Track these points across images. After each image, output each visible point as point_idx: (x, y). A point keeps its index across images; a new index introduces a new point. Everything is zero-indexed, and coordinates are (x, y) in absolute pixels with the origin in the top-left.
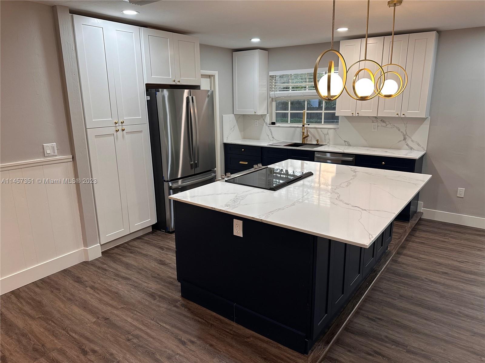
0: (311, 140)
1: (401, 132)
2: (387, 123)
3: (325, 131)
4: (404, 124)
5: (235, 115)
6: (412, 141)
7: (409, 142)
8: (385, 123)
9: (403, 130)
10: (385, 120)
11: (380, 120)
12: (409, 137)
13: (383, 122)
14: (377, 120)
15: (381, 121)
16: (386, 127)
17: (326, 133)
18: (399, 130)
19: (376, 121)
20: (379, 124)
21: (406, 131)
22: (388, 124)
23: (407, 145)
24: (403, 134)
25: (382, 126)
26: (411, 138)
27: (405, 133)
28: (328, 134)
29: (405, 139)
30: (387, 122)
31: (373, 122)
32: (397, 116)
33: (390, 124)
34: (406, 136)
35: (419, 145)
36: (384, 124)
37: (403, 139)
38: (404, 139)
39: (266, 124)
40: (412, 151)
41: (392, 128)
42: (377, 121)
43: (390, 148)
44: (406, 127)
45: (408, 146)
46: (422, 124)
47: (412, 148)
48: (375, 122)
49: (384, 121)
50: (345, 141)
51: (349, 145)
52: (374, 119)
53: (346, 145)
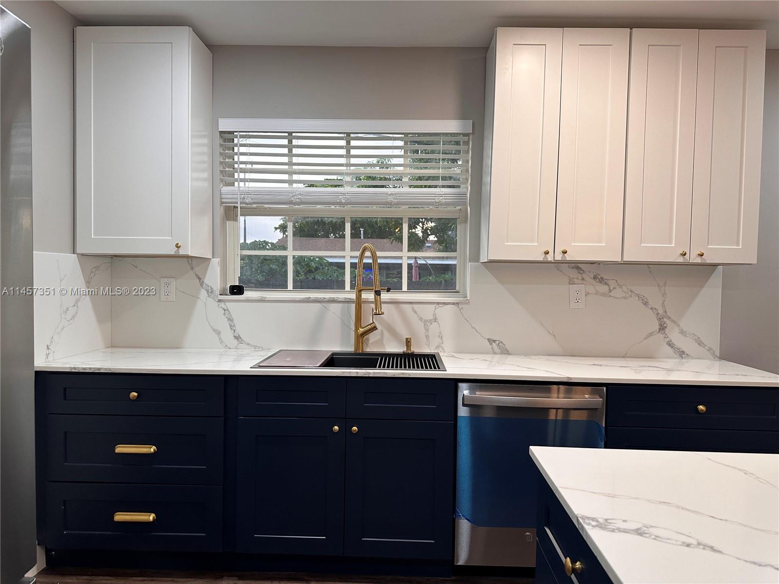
0: (380, 342)
1: (651, 308)
2: (612, 284)
3: (427, 312)
4: (658, 285)
5: (84, 257)
6: (682, 332)
7: (675, 336)
8: (606, 284)
9: (655, 302)
10: (605, 278)
11: (592, 277)
12: (673, 321)
13: (600, 282)
14: (584, 276)
15: (595, 278)
16: (610, 296)
17: (431, 317)
18: (646, 304)
19: (580, 278)
20: (591, 289)
21: (663, 306)
22: (614, 288)
23: (670, 344)
24: (658, 314)
25: (597, 293)
26: (678, 326)
27: (661, 311)
28: (435, 320)
29: (662, 328)
30: (610, 282)
31: (571, 282)
32: (681, 259)
33: (621, 287)
34: (665, 319)
35: (700, 343)
36: (604, 288)
37: (658, 327)
38: (660, 329)
39: (210, 292)
40: (683, 360)
41: (625, 298)
42: (583, 279)
43: (623, 357)
44: (664, 295)
45: (672, 347)
46: (702, 287)
47: (683, 352)
48: (576, 281)
49: (602, 278)
50: (491, 341)
51: (505, 352)
52: (574, 274)
53: (495, 353)
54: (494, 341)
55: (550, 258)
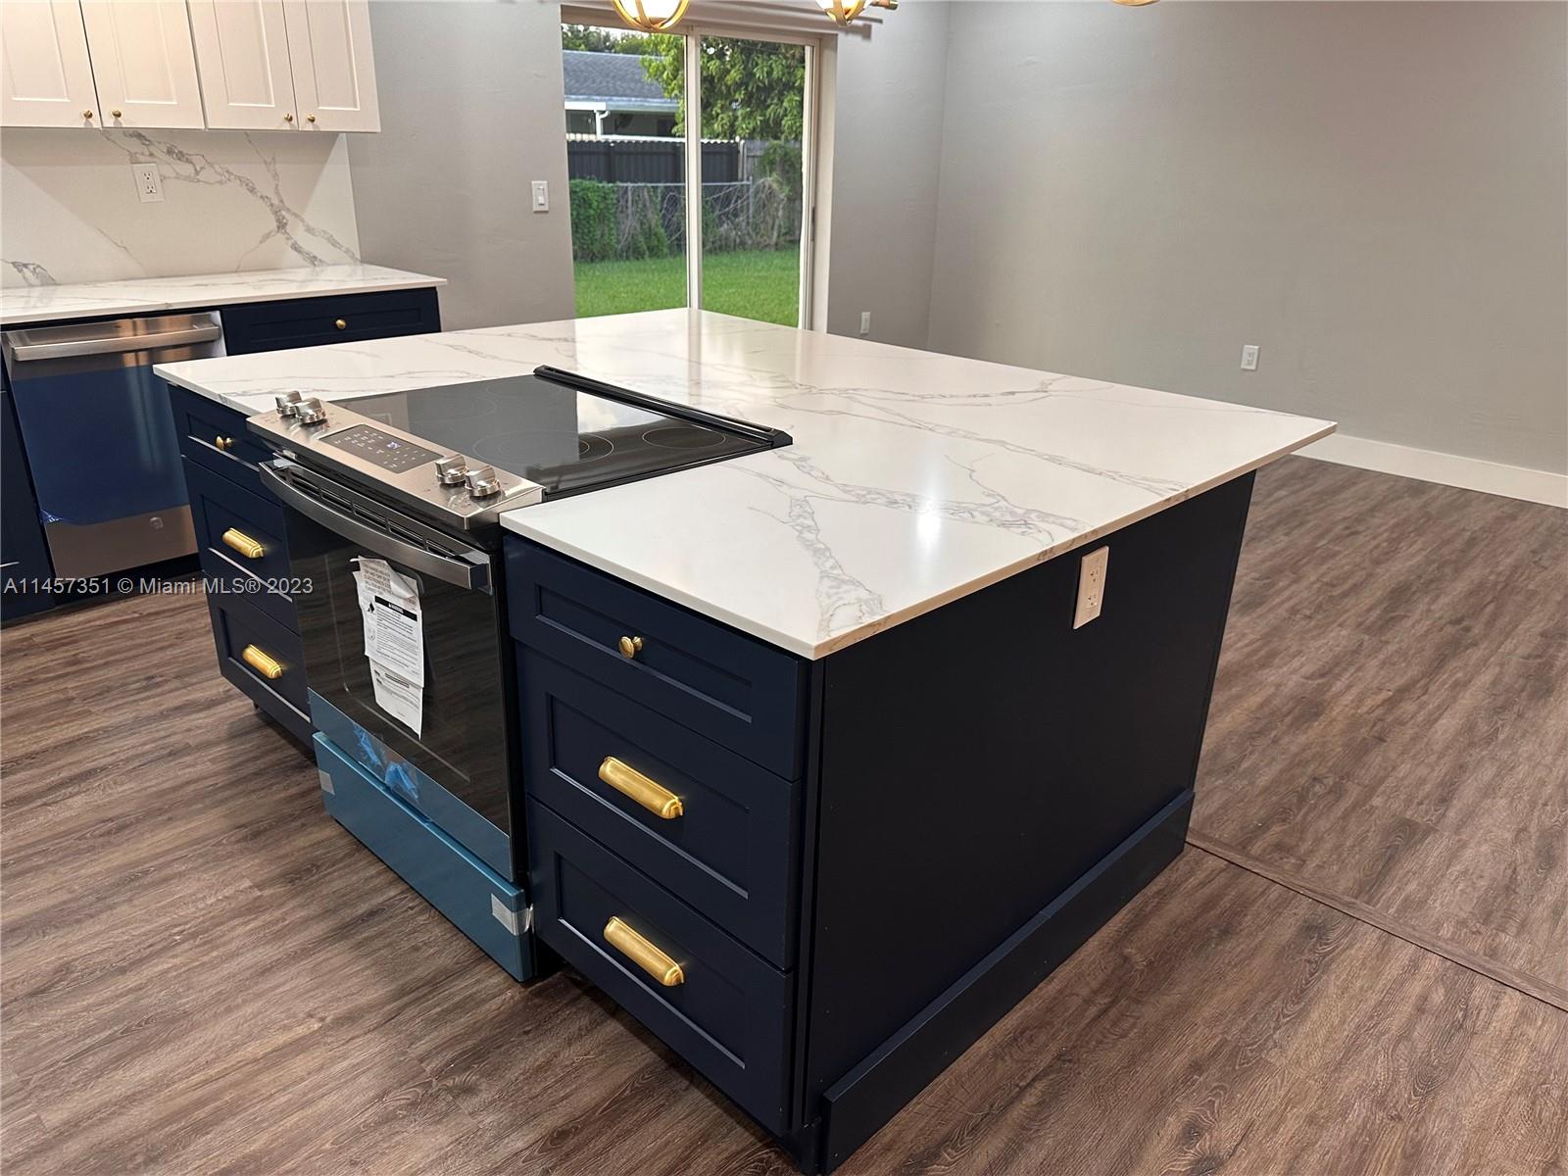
1: (261, 197)
2: (199, 162)
6: (309, 230)
7: (300, 236)
8: (189, 161)
9: (265, 187)
10: (185, 152)
11: (165, 150)
12: (295, 215)
13: (179, 159)
14: (152, 149)
15: (170, 152)
16: (199, 181)
18: (252, 190)
19: (147, 153)
20: (166, 170)
21: (277, 193)
22: (202, 168)
23: (296, 248)
24: (272, 205)
25: (178, 177)
26: (303, 221)
27: (276, 201)
29: (282, 225)
30: (194, 159)
31: (135, 161)
32: (286, 127)
33: (211, 165)
34: (283, 213)
35: (335, 244)
36: (186, 169)
37: (275, 225)
38: (279, 228)
40: (317, 269)
41: (221, 182)
42: (151, 155)
43: (236, 272)
44: (276, 176)
45: (299, 252)
46: (325, 161)
47: (315, 257)
48: (141, 158)
49: (181, 152)
50: (20, 266)
51: (49, 281)
52: (135, 146)
53: (31, 286)
54: (25, 266)
55: (95, 123)
